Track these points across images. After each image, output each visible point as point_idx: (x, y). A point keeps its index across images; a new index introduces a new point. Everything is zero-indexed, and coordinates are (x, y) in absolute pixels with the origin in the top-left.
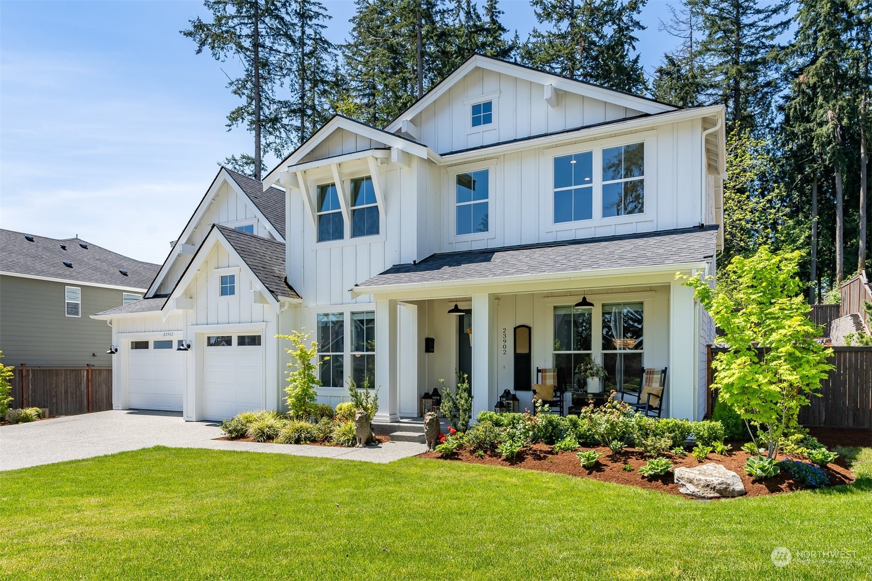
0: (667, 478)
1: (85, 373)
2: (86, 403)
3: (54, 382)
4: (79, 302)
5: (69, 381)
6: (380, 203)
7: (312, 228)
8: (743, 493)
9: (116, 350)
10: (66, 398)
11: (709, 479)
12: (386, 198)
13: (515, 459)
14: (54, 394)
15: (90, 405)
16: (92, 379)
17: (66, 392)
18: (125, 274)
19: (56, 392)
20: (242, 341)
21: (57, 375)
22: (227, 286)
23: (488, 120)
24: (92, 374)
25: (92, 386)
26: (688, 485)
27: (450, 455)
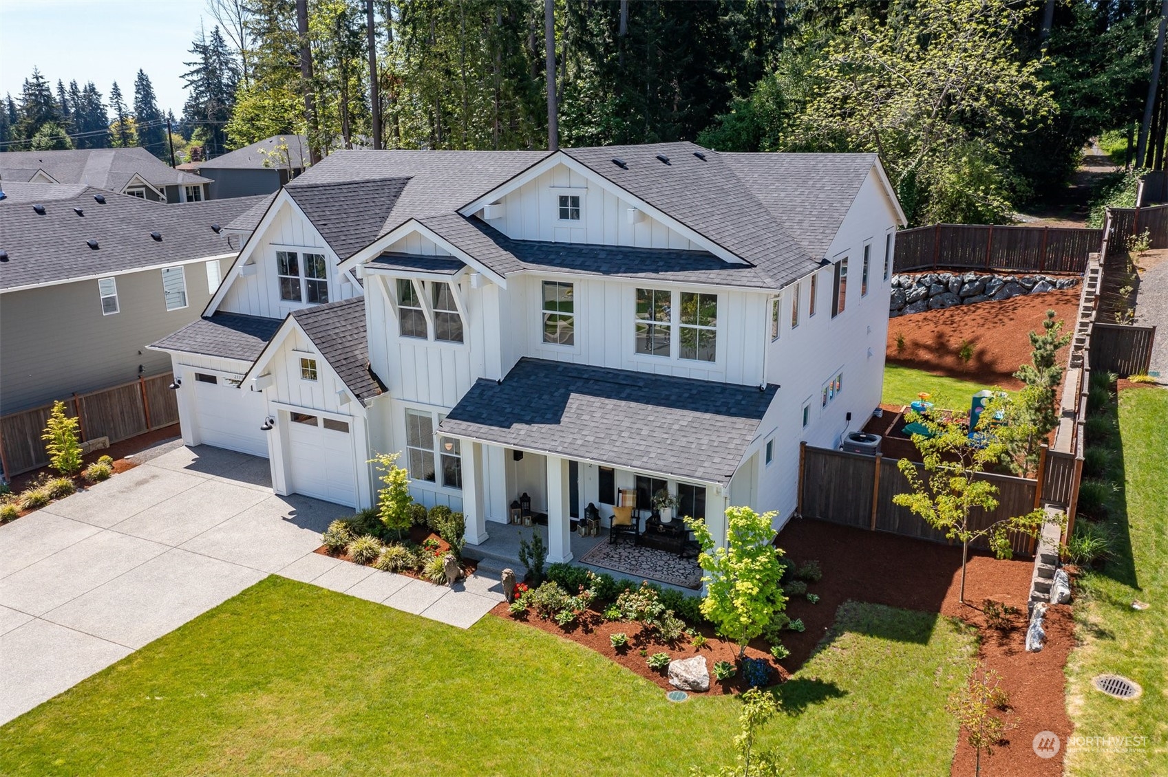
0: (663, 670)
1: (138, 387)
2: (143, 420)
3: (108, 405)
4: (116, 295)
5: (123, 399)
6: (461, 311)
7: (394, 322)
8: (706, 691)
9: (179, 382)
10: (123, 420)
11: (688, 676)
12: (468, 309)
13: (569, 628)
14: (110, 418)
15: (149, 421)
16: (146, 392)
17: (122, 413)
18: (158, 238)
19: (112, 416)
20: (329, 424)
21: (110, 396)
22: (309, 370)
23: (576, 215)
24: (146, 387)
25: (147, 398)
26: (675, 678)
27: (520, 616)
